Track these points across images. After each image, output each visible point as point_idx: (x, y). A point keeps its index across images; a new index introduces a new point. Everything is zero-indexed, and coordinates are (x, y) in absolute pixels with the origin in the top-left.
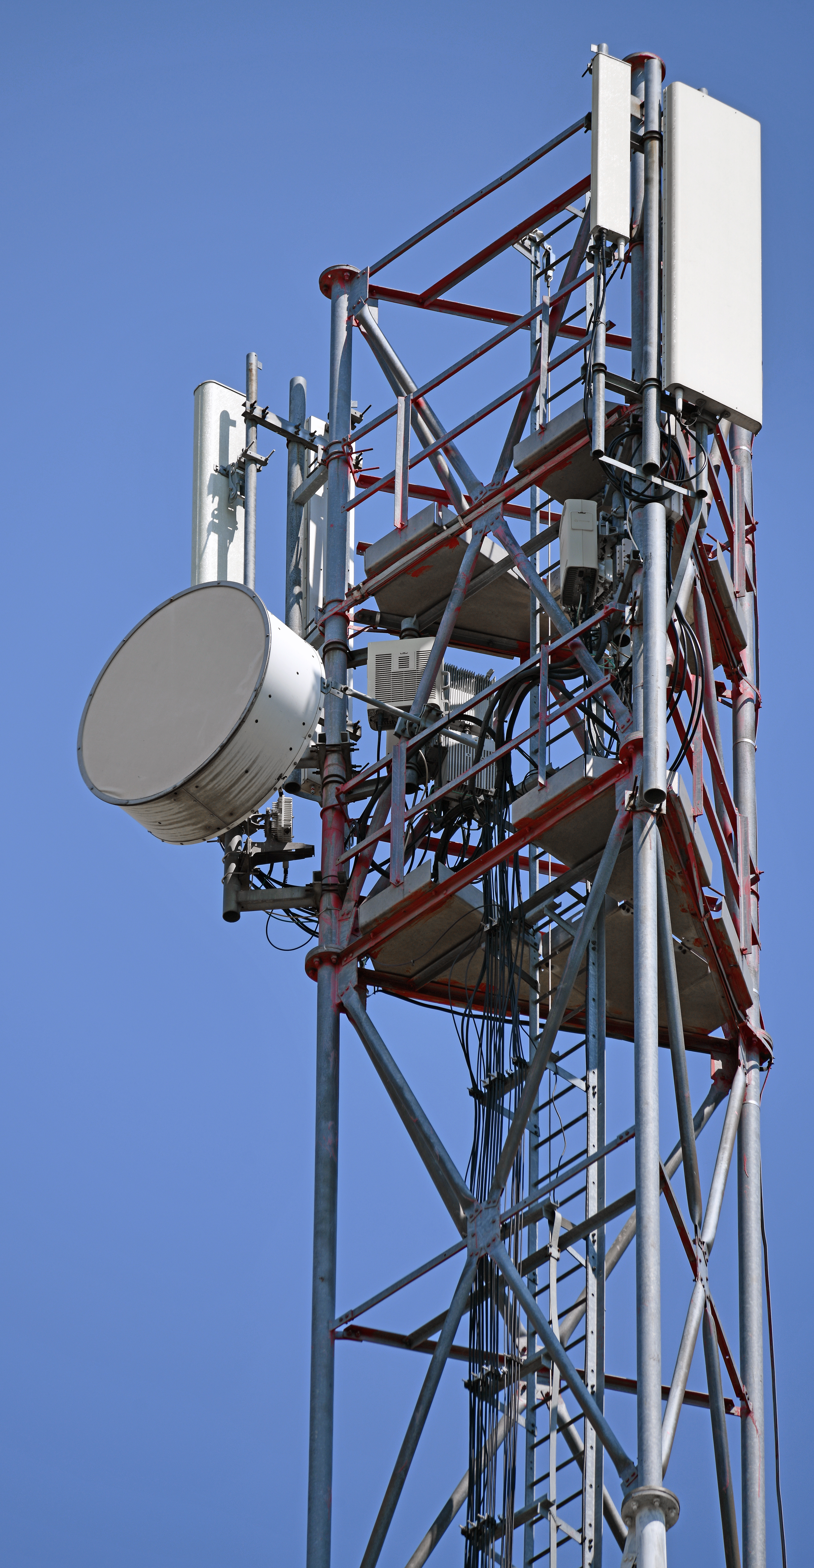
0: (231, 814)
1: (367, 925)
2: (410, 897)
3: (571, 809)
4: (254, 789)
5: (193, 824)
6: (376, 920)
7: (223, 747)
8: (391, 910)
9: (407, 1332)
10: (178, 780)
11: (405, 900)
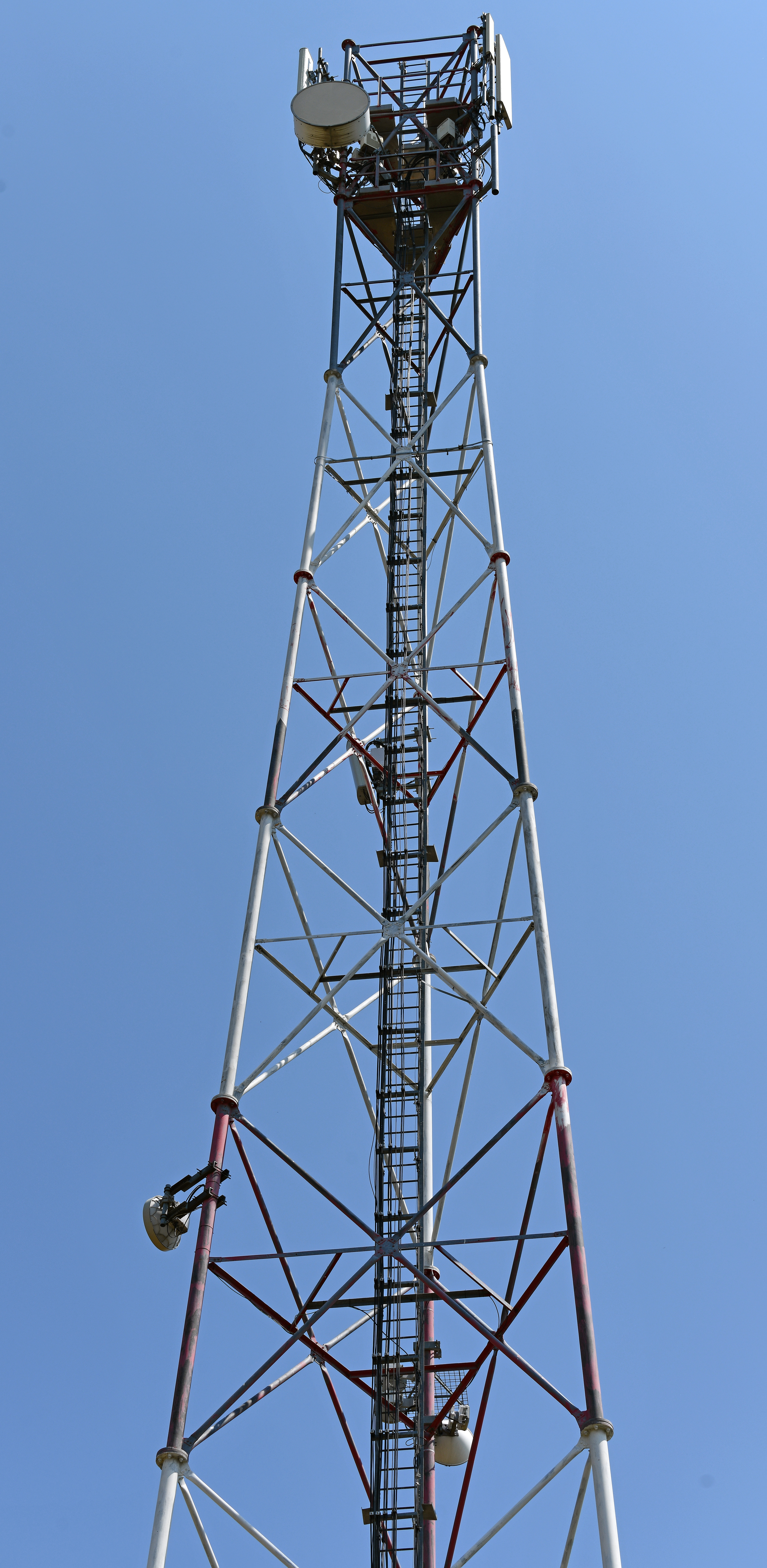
0: (335, 144)
1: (363, 194)
2: (380, 192)
3: (445, 190)
4: (346, 140)
5: (323, 141)
6: (366, 193)
7: (349, 122)
8: (372, 193)
9: (357, 299)
10: (331, 125)
11: (378, 192)
